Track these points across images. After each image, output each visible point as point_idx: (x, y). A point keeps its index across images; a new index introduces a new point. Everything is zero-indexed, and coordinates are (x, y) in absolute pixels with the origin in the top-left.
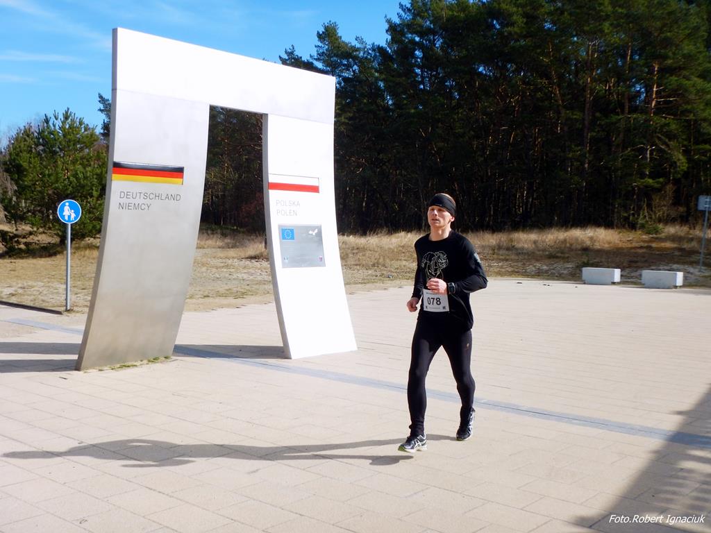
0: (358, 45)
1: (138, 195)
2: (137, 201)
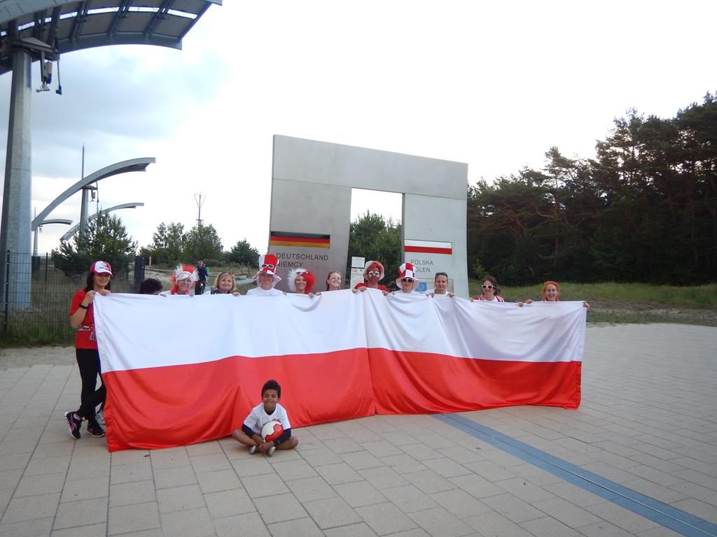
1: (292, 256)
2: (291, 260)
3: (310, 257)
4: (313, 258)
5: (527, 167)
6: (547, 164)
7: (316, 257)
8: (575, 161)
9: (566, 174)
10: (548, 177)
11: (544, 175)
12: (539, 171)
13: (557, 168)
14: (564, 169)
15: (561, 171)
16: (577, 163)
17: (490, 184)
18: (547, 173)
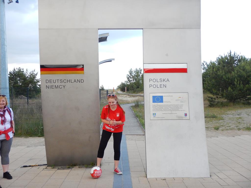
1: (57, 81)
2: (57, 84)
3: (70, 81)
4: (73, 81)
7: (75, 81)
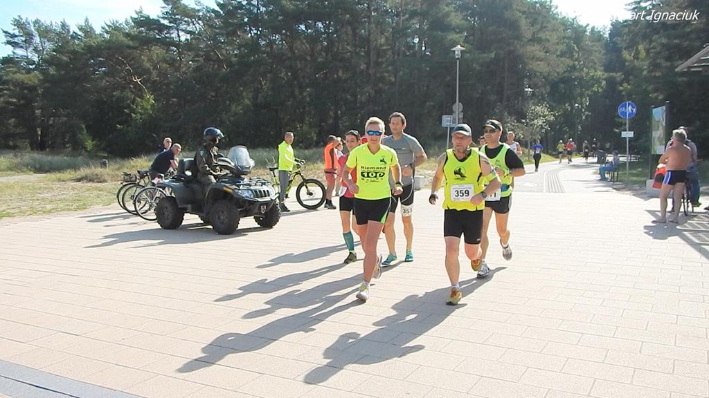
0: (197, 8)
5: (141, 12)
6: (164, 11)
8: (199, 11)
9: (189, 25)
10: (169, 28)
11: (163, 24)
12: (156, 18)
13: (177, 17)
14: (186, 19)
15: (182, 20)
16: (201, 14)
17: (98, 31)
18: (166, 22)
